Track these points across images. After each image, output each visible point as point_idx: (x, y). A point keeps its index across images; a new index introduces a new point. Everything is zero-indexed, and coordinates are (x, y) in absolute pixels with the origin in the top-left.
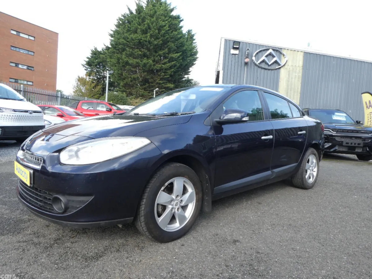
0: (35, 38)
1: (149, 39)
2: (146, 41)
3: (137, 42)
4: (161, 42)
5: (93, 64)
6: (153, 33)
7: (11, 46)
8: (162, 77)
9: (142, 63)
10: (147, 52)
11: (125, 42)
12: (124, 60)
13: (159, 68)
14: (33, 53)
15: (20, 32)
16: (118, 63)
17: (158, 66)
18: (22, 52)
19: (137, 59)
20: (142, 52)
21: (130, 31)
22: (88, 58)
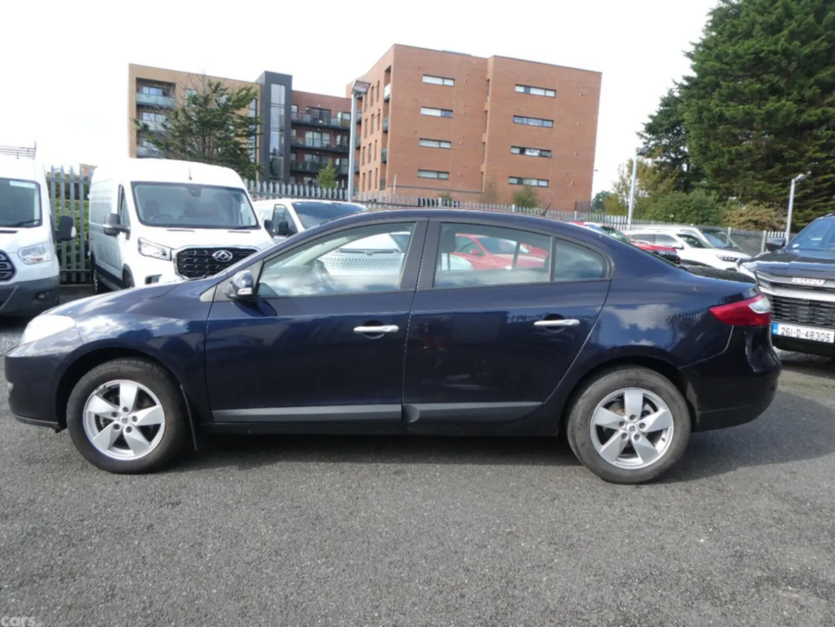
0: (557, 91)
1: (782, 45)
2: (775, 53)
3: (749, 59)
4: (825, 44)
5: (660, 129)
6: (798, 26)
7: (515, 116)
8: (824, 141)
9: (760, 111)
10: (778, 81)
11: (718, 65)
12: (714, 112)
13: (816, 118)
14: (551, 123)
15: (530, 87)
16: (700, 120)
17: (813, 114)
18: (532, 124)
19: (750, 103)
20: (762, 84)
21: (738, 35)
22: (651, 117)
